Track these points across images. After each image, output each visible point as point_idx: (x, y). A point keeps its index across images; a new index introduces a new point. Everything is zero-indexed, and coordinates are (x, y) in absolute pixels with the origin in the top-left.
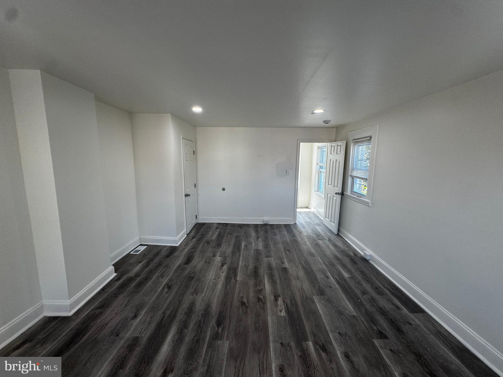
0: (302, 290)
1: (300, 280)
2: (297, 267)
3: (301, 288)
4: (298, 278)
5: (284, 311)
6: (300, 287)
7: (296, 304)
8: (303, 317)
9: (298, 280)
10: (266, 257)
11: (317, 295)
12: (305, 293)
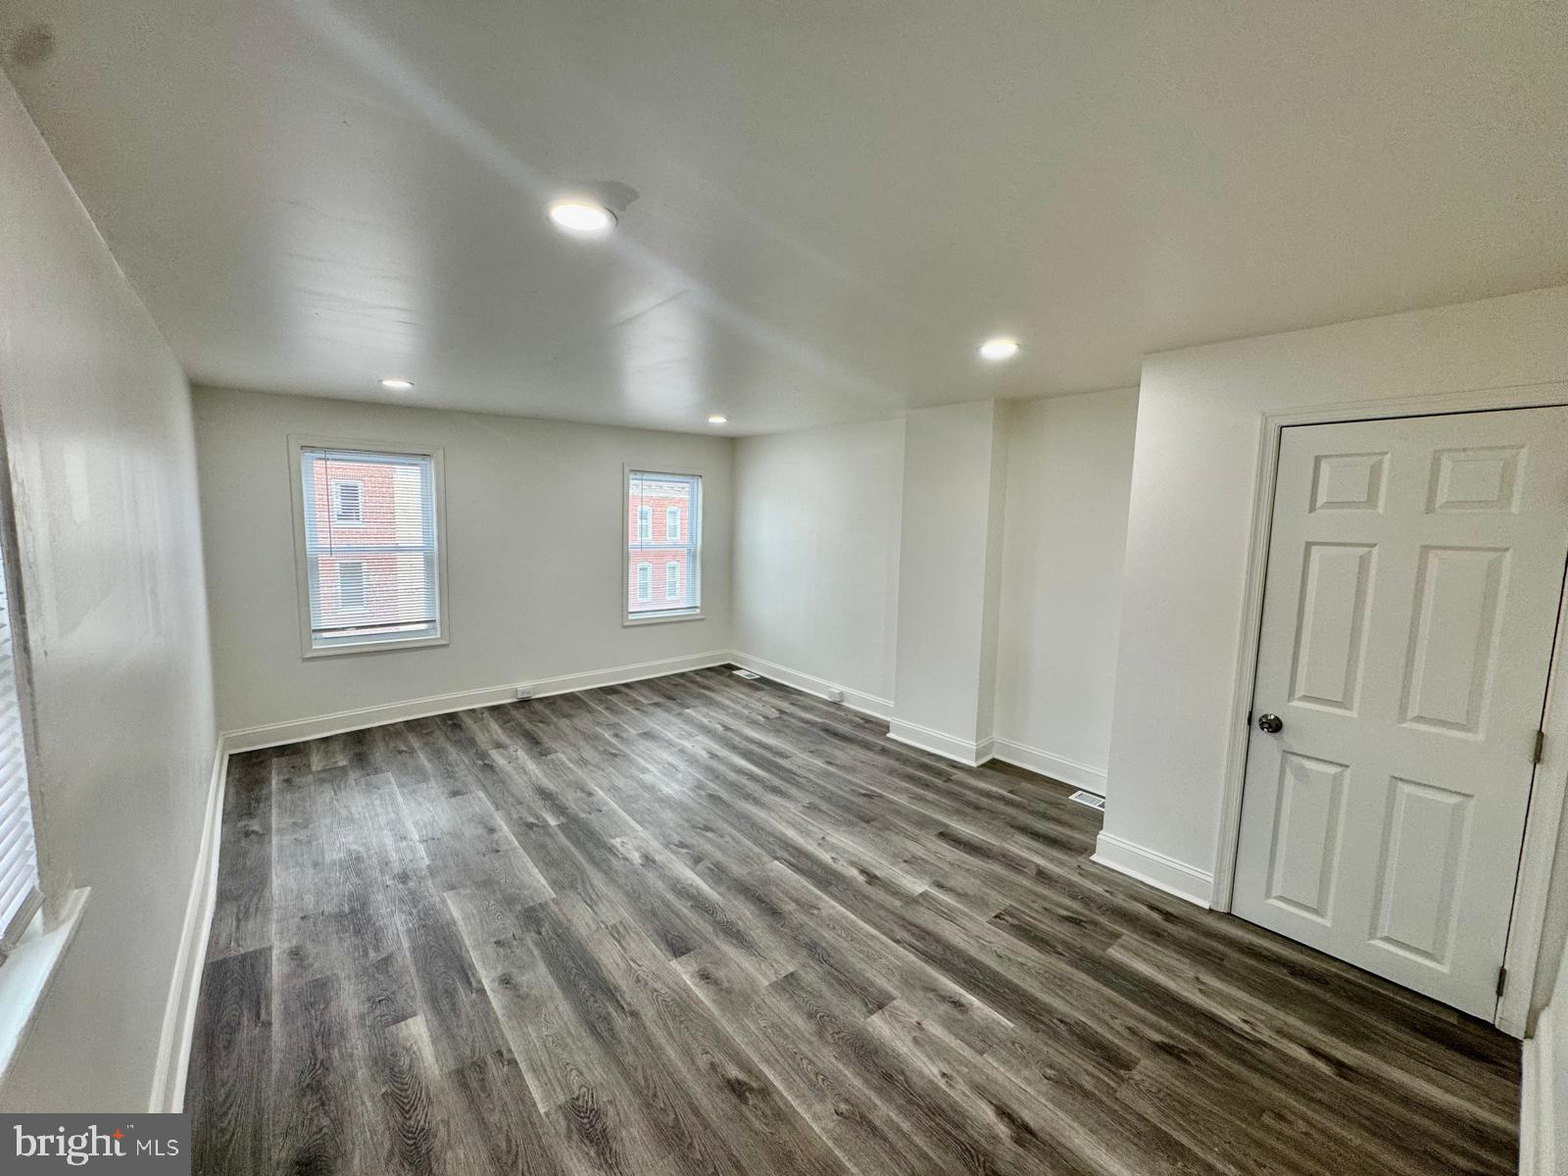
0: (591, 899)
1: (607, 927)
2: (638, 981)
3: (596, 904)
4: (617, 933)
5: (619, 846)
6: (600, 904)
7: (596, 864)
8: (573, 849)
9: (614, 926)
10: (792, 974)
11: (546, 903)
12: (579, 897)
